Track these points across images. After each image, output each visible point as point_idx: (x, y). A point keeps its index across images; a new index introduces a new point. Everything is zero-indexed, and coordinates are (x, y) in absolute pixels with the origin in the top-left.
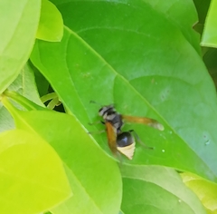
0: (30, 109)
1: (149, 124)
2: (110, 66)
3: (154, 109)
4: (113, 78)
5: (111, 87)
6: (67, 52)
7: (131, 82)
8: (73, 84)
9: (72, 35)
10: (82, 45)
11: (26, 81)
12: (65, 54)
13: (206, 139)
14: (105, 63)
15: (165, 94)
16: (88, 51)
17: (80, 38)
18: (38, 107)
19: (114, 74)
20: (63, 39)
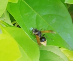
0: (7, 26)
1: (50, 32)
2: (35, 11)
3: (50, 26)
4: (36, 15)
5: (35, 19)
6: (20, 7)
7: (42, 17)
8: (22, 18)
12: (19, 7)
13: (69, 36)
14: (33, 10)
15: (54, 21)
16: (27, 6)
17: (24, 2)
18: (10, 26)
19: (36, 14)
20: (18, 2)
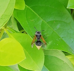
0: (14, 33)
9: (28, 8)
10: (31, 11)
11: (14, 24)
12: (26, 14)
13: (72, 41)
14: (39, 17)
15: (58, 26)
16: (33, 13)
18: (17, 32)
19: (42, 20)
